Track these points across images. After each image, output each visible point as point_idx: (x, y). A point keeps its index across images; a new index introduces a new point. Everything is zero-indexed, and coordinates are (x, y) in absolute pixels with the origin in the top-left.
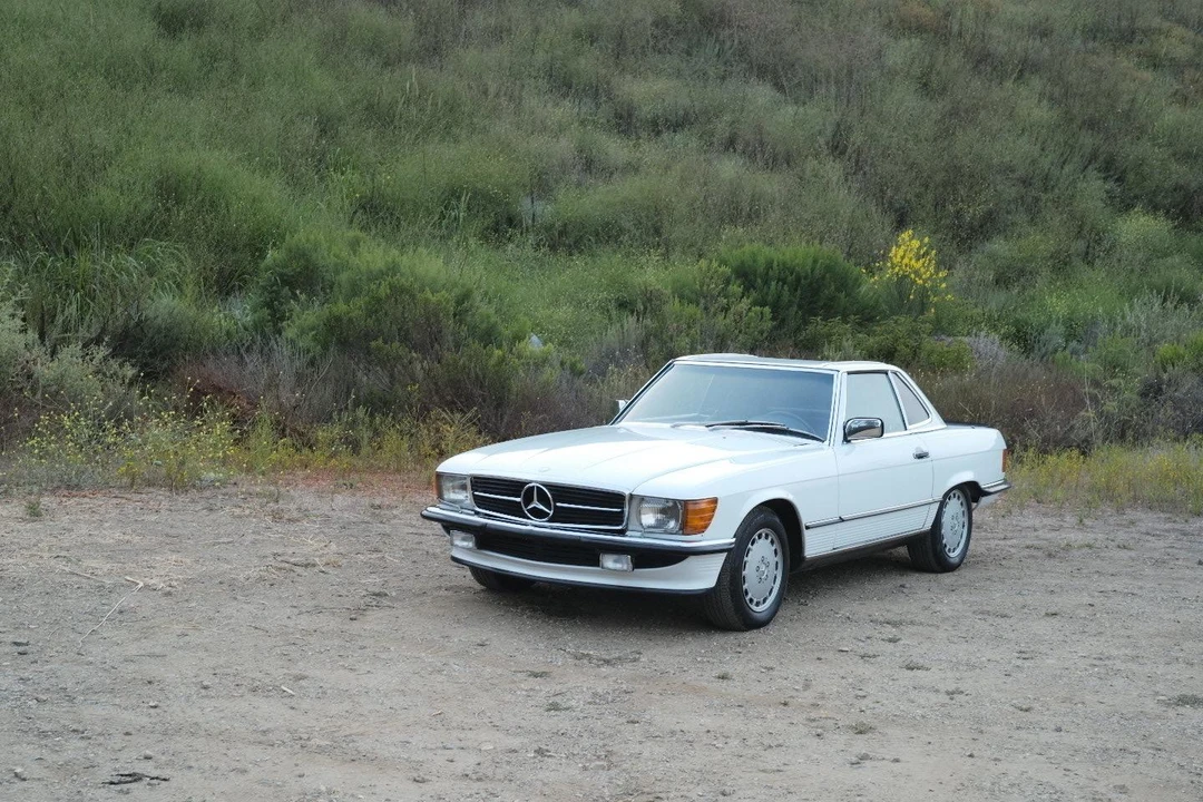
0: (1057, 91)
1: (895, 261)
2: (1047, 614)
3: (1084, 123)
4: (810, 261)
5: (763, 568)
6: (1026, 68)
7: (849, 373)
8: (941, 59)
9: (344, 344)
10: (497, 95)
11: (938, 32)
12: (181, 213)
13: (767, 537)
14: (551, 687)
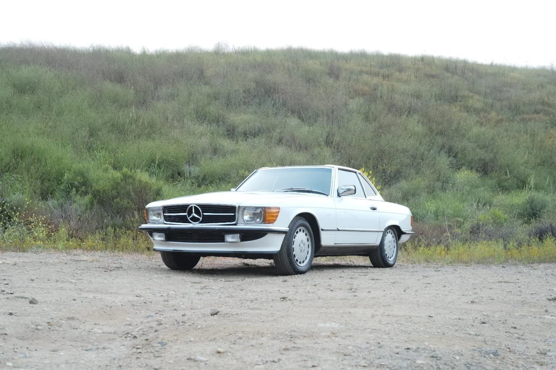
0: (425, 120)
3: (438, 133)
5: (302, 245)
6: (410, 111)
7: (338, 169)
8: (373, 106)
9: (101, 203)
10: (173, 120)
11: (371, 96)
12: (24, 163)
13: (303, 231)
14: (202, 285)
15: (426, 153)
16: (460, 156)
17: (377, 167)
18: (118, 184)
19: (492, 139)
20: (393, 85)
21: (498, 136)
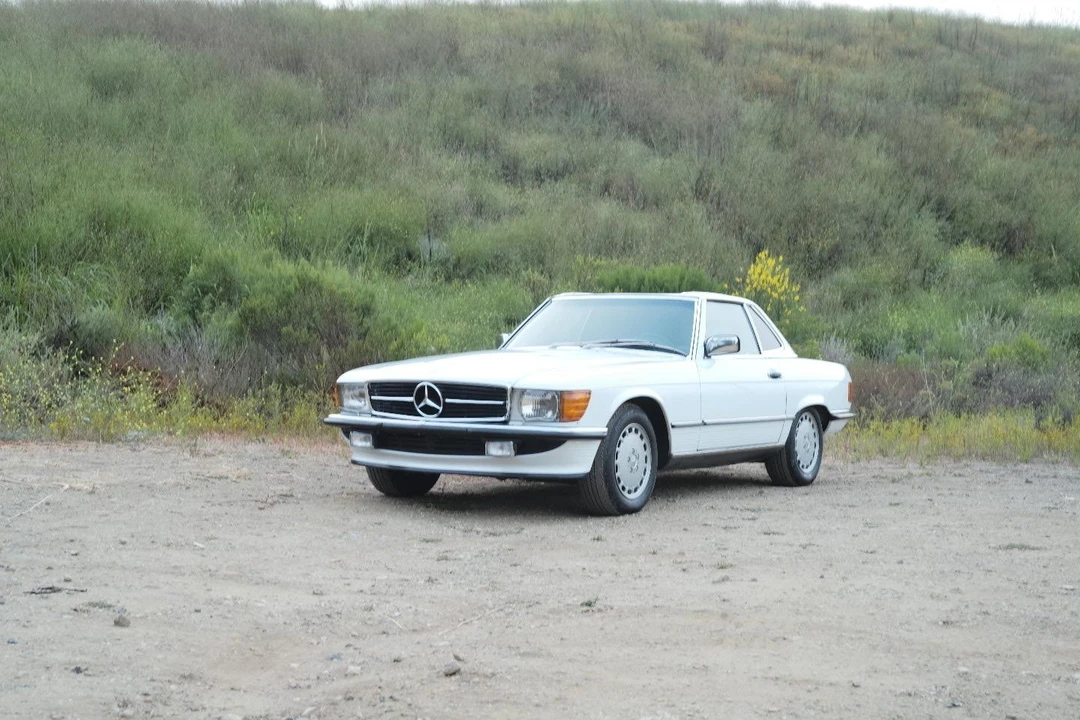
0: (893, 144)
1: (753, 277)
2: (891, 504)
3: (917, 171)
4: (677, 278)
5: (633, 459)
6: (865, 125)
7: (708, 300)
8: (791, 117)
9: (258, 333)
10: (397, 148)
11: (787, 95)
12: (112, 242)
13: (636, 431)
14: (442, 548)
15: (893, 212)
16: (960, 216)
17: (796, 241)
18: (289, 295)
19: (1026, 181)
20: (830, 73)
21: (1038, 175)
